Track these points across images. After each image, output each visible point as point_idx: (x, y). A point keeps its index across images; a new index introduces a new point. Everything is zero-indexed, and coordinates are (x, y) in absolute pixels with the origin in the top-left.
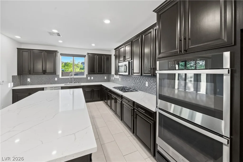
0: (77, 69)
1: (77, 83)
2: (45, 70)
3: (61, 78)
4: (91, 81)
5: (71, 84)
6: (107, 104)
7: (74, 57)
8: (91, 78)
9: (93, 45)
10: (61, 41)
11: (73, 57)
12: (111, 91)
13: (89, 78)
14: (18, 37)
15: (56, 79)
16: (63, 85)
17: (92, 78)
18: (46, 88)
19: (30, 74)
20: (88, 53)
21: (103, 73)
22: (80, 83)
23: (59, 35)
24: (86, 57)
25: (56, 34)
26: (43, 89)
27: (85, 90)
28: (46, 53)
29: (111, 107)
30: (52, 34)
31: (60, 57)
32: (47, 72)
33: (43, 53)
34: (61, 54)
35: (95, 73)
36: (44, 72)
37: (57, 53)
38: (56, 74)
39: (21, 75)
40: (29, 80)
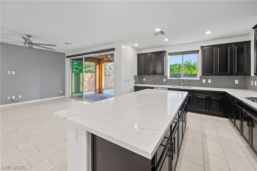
0: (193, 72)
1: (187, 87)
2: (155, 70)
3: (169, 79)
4: (207, 85)
5: (180, 86)
6: (235, 125)
7: (184, 55)
8: (207, 81)
9: (208, 33)
10: (166, 40)
11: (181, 55)
12: (240, 103)
13: (204, 81)
14: (136, 45)
15: (165, 80)
16: (170, 87)
17: (210, 81)
18: (155, 87)
19: (145, 74)
20: (201, 47)
21: (230, 74)
22: (191, 87)
23: (162, 33)
24: (199, 53)
25: (160, 33)
26: (152, 88)
27: (197, 96)
28: (156, 55)
29: (241, 132)
30: (156, 34)
31: (168, 57)
32: (156, 73)
33: (153, 55)
34: (170, 54)
35: (214, 74)
36: (154, 73)
37: (165, 53)
38: (164, 75)
39: (139, 75)
40: (144, 80)
